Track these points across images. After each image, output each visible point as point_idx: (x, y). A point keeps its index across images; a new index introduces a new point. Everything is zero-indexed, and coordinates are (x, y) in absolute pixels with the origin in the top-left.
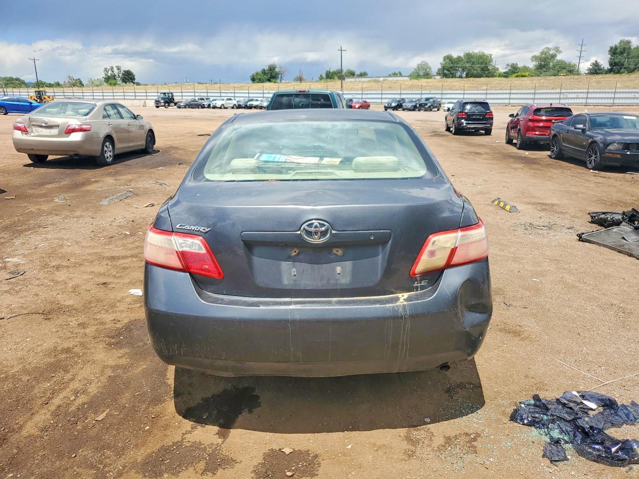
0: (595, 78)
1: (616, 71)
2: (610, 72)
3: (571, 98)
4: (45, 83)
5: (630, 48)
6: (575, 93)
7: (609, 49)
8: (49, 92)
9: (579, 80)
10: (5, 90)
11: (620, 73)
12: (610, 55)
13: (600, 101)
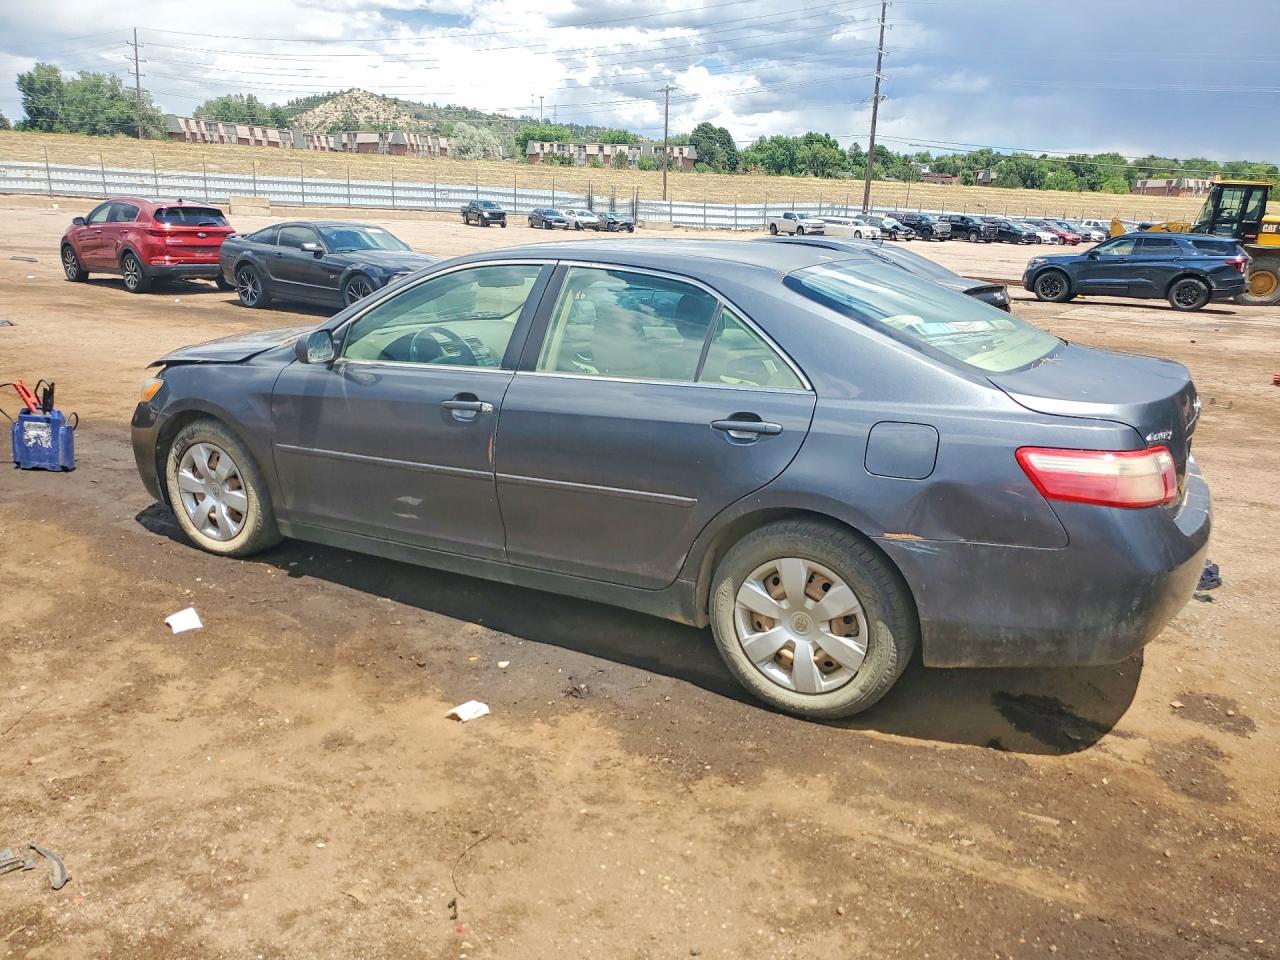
0: (42, 139)
1: (45, 125)
2: (32, 127)
3: (17, 179)
5: (58, 82)
6: (22, 168)
7: (16, 79)
9: (10, 141)
11: (54, 132)
12: (22, 93)
13: (78, 188)
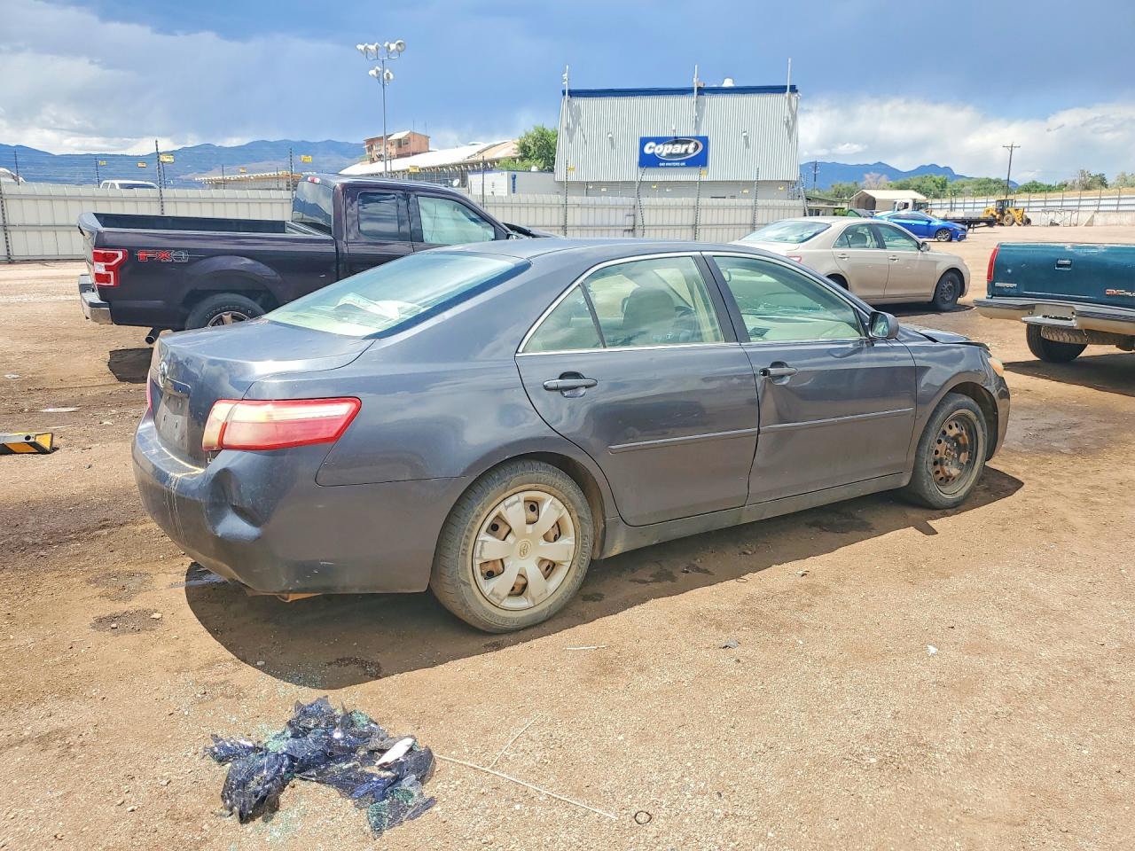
4: (1041, 185)
8: (1021, 200)
10: (953, 199)
